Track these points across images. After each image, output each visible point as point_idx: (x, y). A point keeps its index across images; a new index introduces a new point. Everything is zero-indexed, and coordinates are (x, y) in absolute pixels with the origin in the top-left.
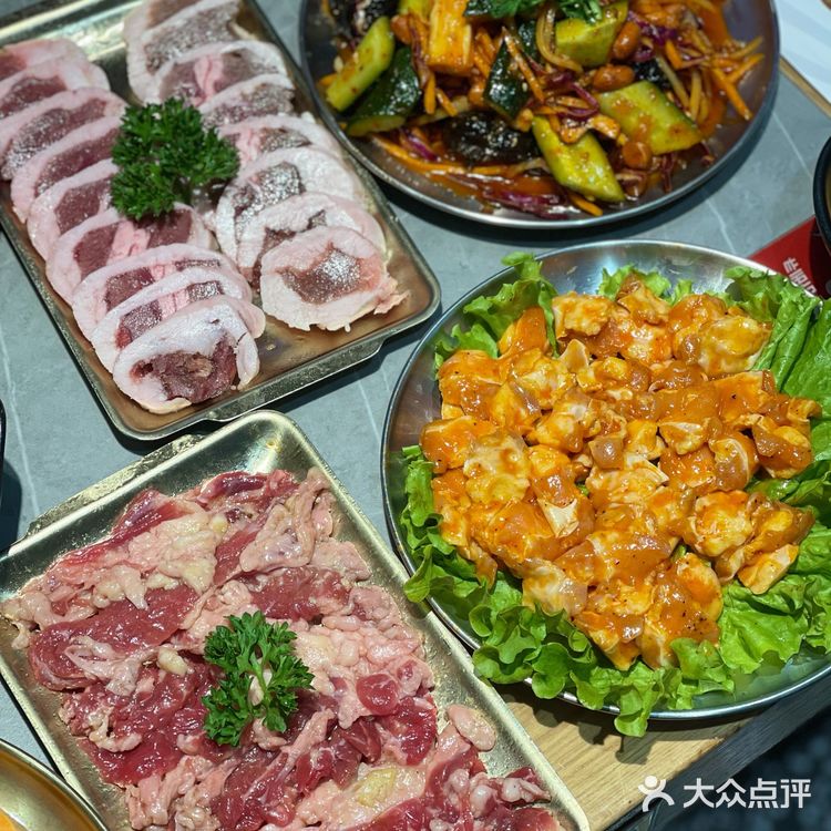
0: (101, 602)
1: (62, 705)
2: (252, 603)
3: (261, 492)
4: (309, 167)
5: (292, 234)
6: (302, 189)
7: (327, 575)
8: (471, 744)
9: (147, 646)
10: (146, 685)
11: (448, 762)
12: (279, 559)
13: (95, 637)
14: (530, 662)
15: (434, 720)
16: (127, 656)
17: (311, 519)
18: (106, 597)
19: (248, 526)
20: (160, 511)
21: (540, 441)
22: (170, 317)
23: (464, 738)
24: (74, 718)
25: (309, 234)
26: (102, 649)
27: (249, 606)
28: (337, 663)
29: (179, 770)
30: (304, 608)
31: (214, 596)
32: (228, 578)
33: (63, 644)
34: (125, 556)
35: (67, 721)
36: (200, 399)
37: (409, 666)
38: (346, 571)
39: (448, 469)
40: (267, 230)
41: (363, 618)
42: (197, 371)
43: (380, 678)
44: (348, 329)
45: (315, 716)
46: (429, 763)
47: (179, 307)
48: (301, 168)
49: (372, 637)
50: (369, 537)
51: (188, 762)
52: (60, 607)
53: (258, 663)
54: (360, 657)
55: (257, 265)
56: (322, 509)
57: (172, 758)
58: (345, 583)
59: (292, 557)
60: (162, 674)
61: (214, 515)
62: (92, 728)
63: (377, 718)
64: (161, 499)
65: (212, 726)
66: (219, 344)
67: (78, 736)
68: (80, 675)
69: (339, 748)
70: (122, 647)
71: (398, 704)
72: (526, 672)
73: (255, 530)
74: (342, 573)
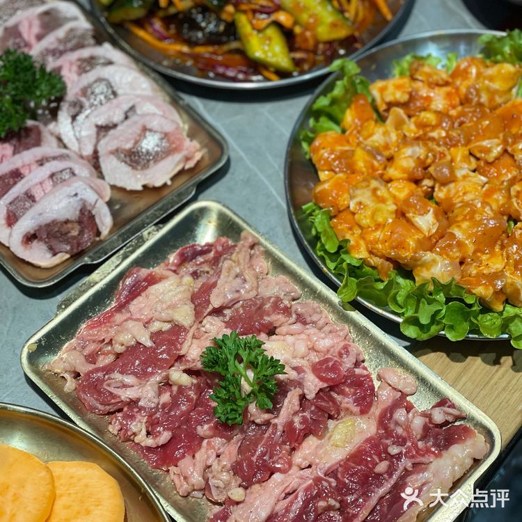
0: (119, 349)
1: (110, 423)
2: (226, 328)
3: (212, 254)
4: (117, 78)
5: (115, 126)
6: (115, 94)
7: (272, 300)
8: (400, 391)
9: (160, 371)
10: (166, 398)
11: (389, 407)
12: (236, 295)
13: (122, 373)
14: (441, 319)
15: (371, 381)
16: (147, 381)
17: (252, 266)
18: (123, 345)
19: (208, 278)
20: (145, 280)
21: (393, 178)
22: (41, 198)
23: (395, 389)
24: (121, 429)
25: (127, 123)
26: (129, 380)
27: (225, 330)
28: (295, 357)
29: (203, 450)
30: (262, 325)
31: (198, 329)
32: (205, 314)
33: (101, 381)
34: (129, 315)
35: (116, 433)
36: (75, 251)
37: (346, 348)
38: (285, 295)
39: (340, 212)
40: (97, 126)
41: (305, 323)
42: (69, 232)
43: (327, 360)
44: (169, 183)
45: (289, 395)
46: (376, 411)
47: (46, 191)
48: (111, 80)
49: (314, 334)
50: (294, 269)
51: (209, 443)
52: (92, 358)
53: (241, 367)
54: (309, 349)
55: (96, 152)
56: (257, 257)
57: (196, 443)
58: (286, 302)
59: (246, 292)
60: (175, 389)
61: (182, 276)
62: (135, 434)
63: (332, 388)
64: (144, 272)
65: (221, 413)
66: (81, 210)
67: (126, 442)
68: (118, 400)
69: (312, 412)
70: (143, 375)
71: (345, 375)
72: (439, 327)
73: (214, 280)
74: (282, 297)
